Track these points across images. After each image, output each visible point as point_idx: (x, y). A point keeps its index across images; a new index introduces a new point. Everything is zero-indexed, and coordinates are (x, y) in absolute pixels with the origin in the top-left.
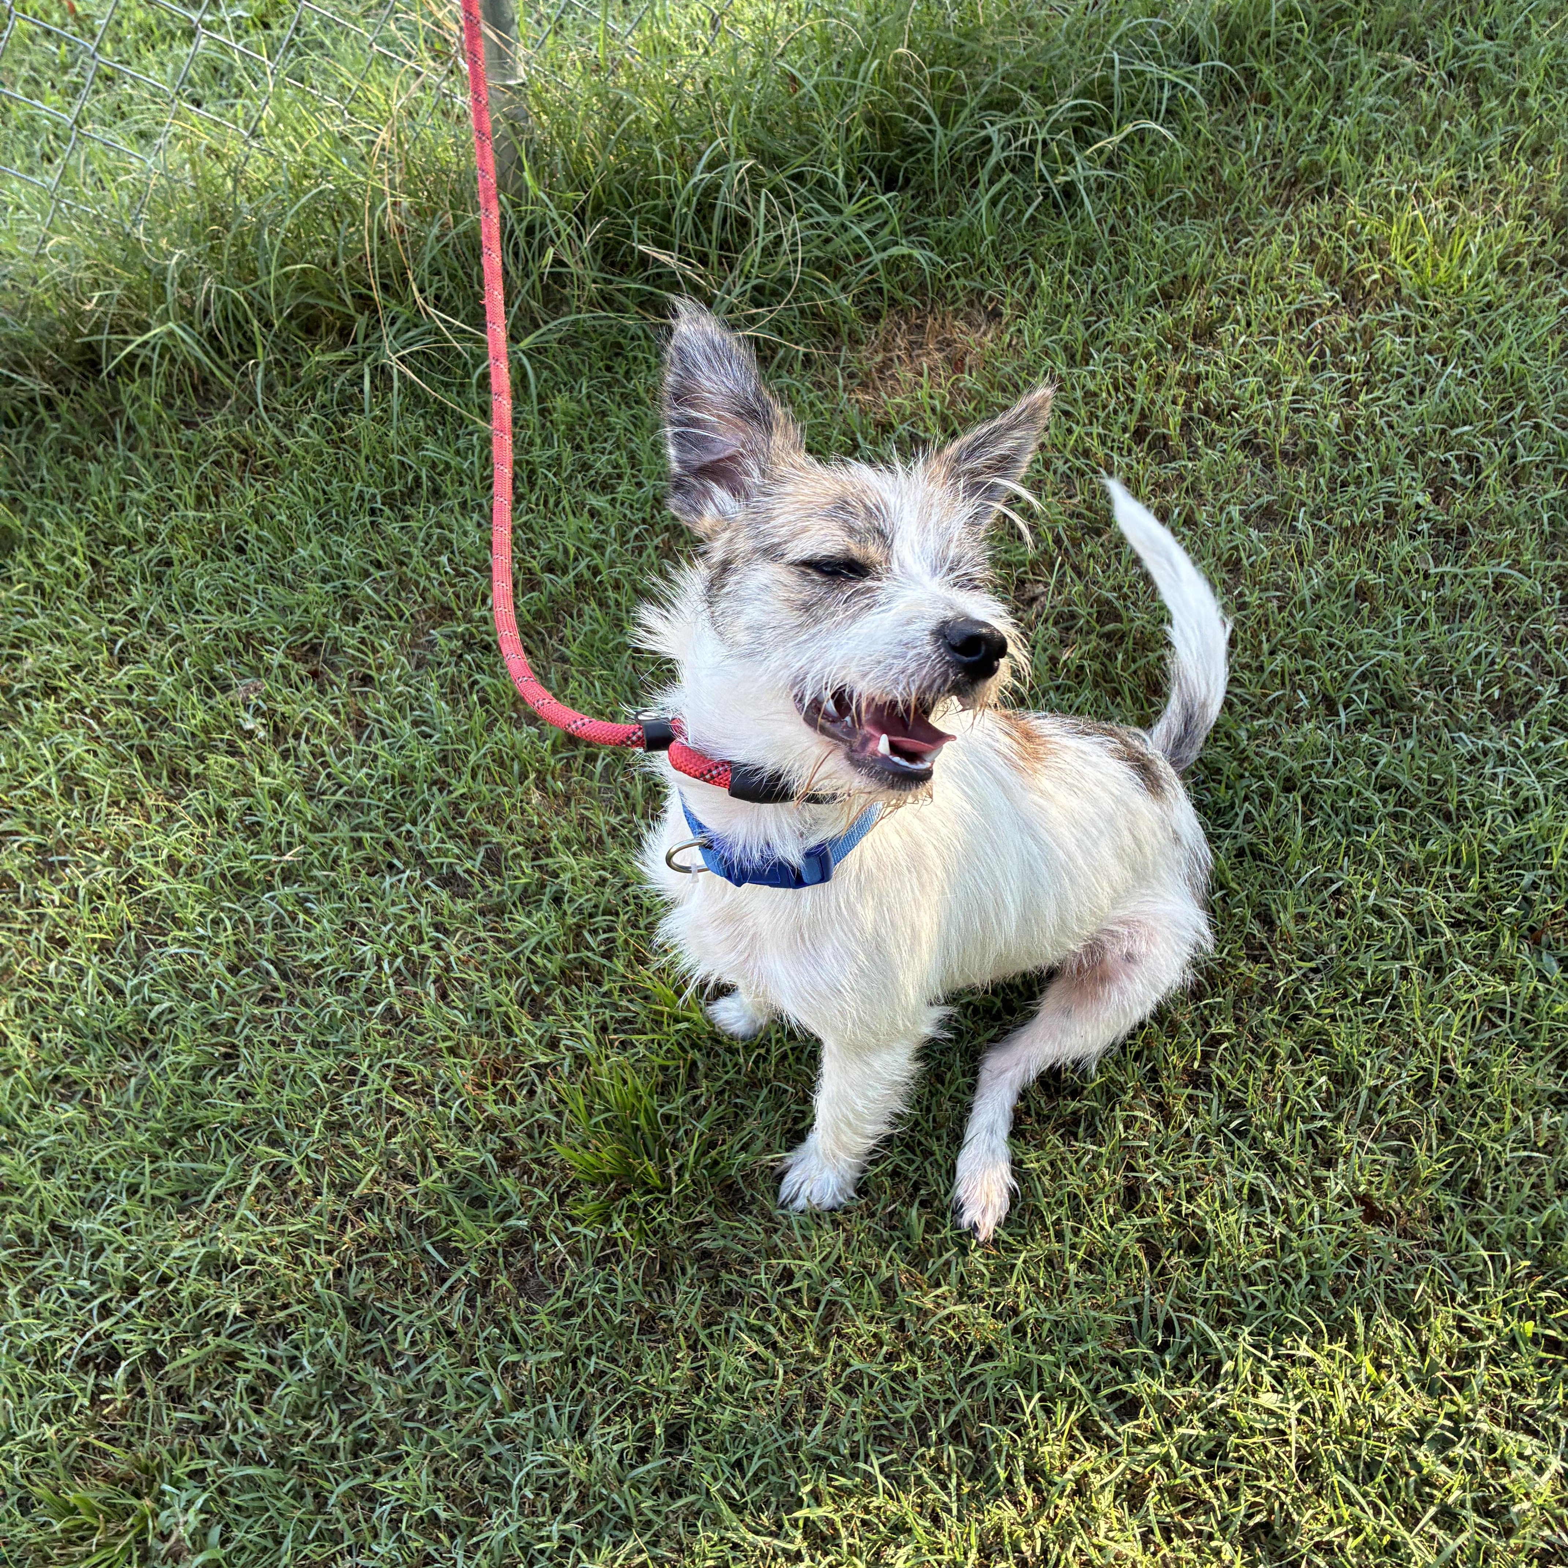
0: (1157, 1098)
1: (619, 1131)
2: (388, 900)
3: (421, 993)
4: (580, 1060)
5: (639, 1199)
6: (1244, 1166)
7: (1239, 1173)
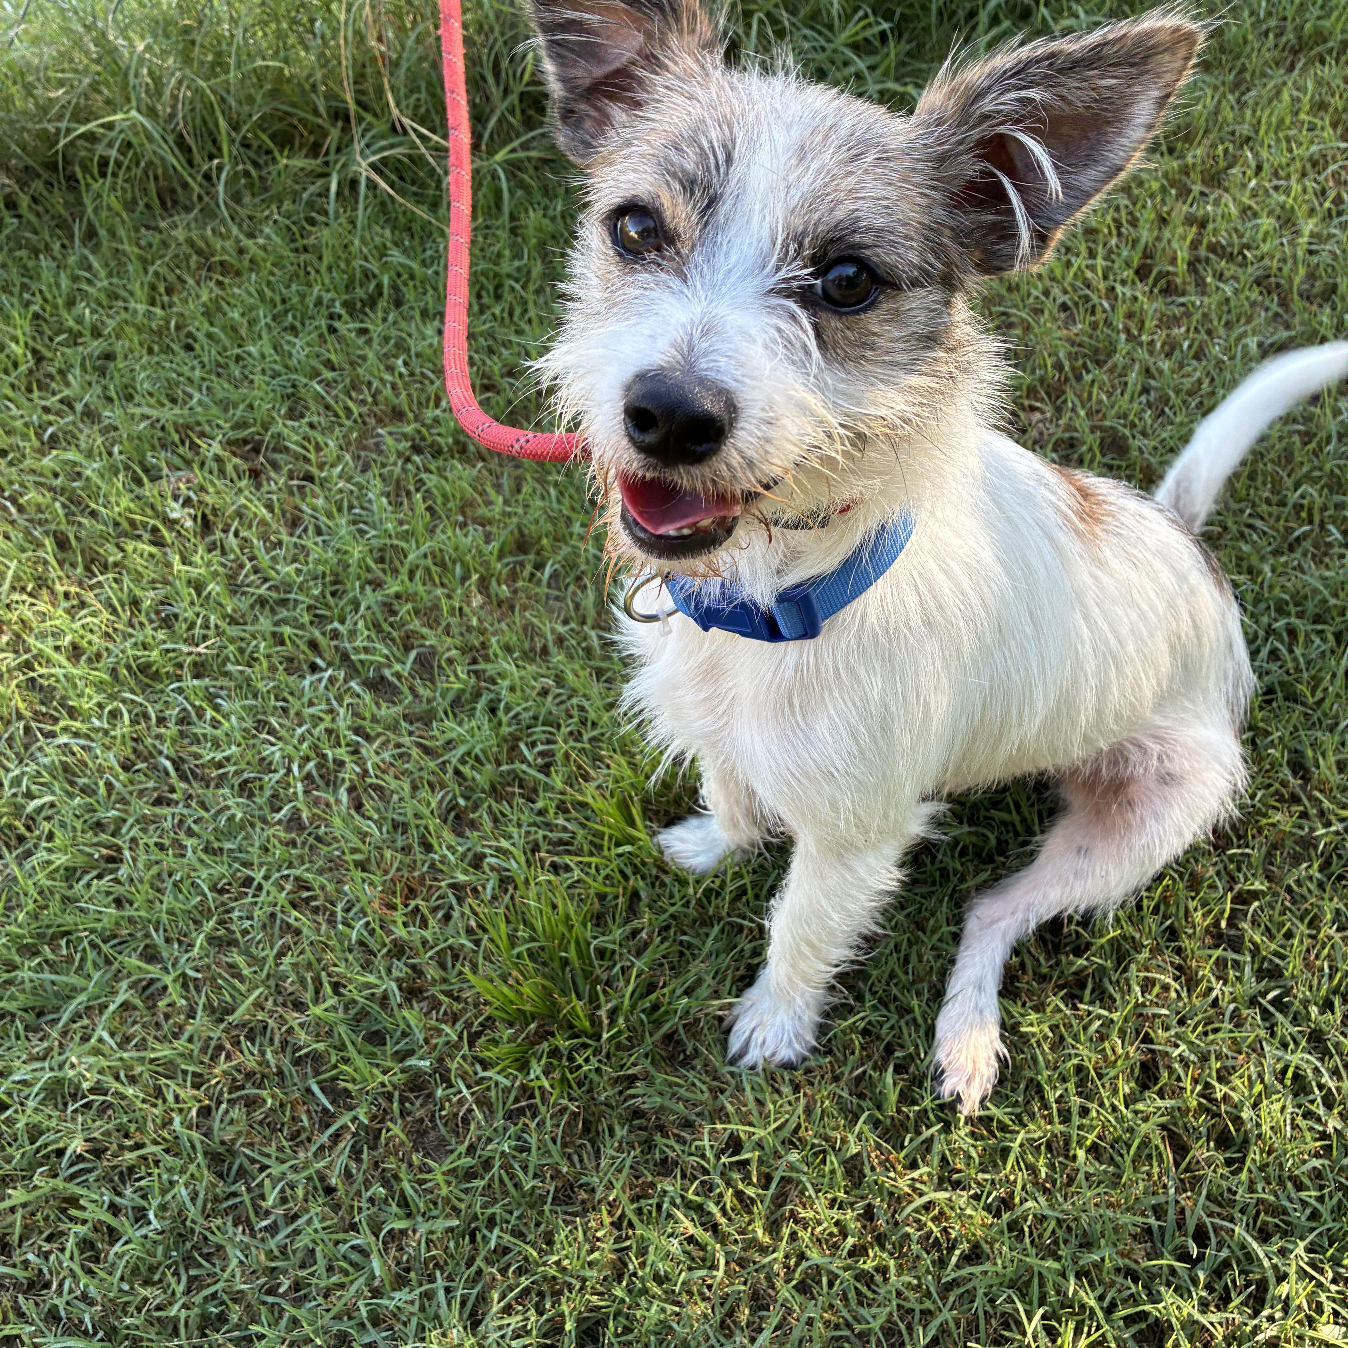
0: (1177, 960)
1: (544, 964)
2: (305, 700)
3: (332, 800)
4: (505, 881)
5: (563, 1043)
6: (1285, 1046)
7: (1280, 1053)
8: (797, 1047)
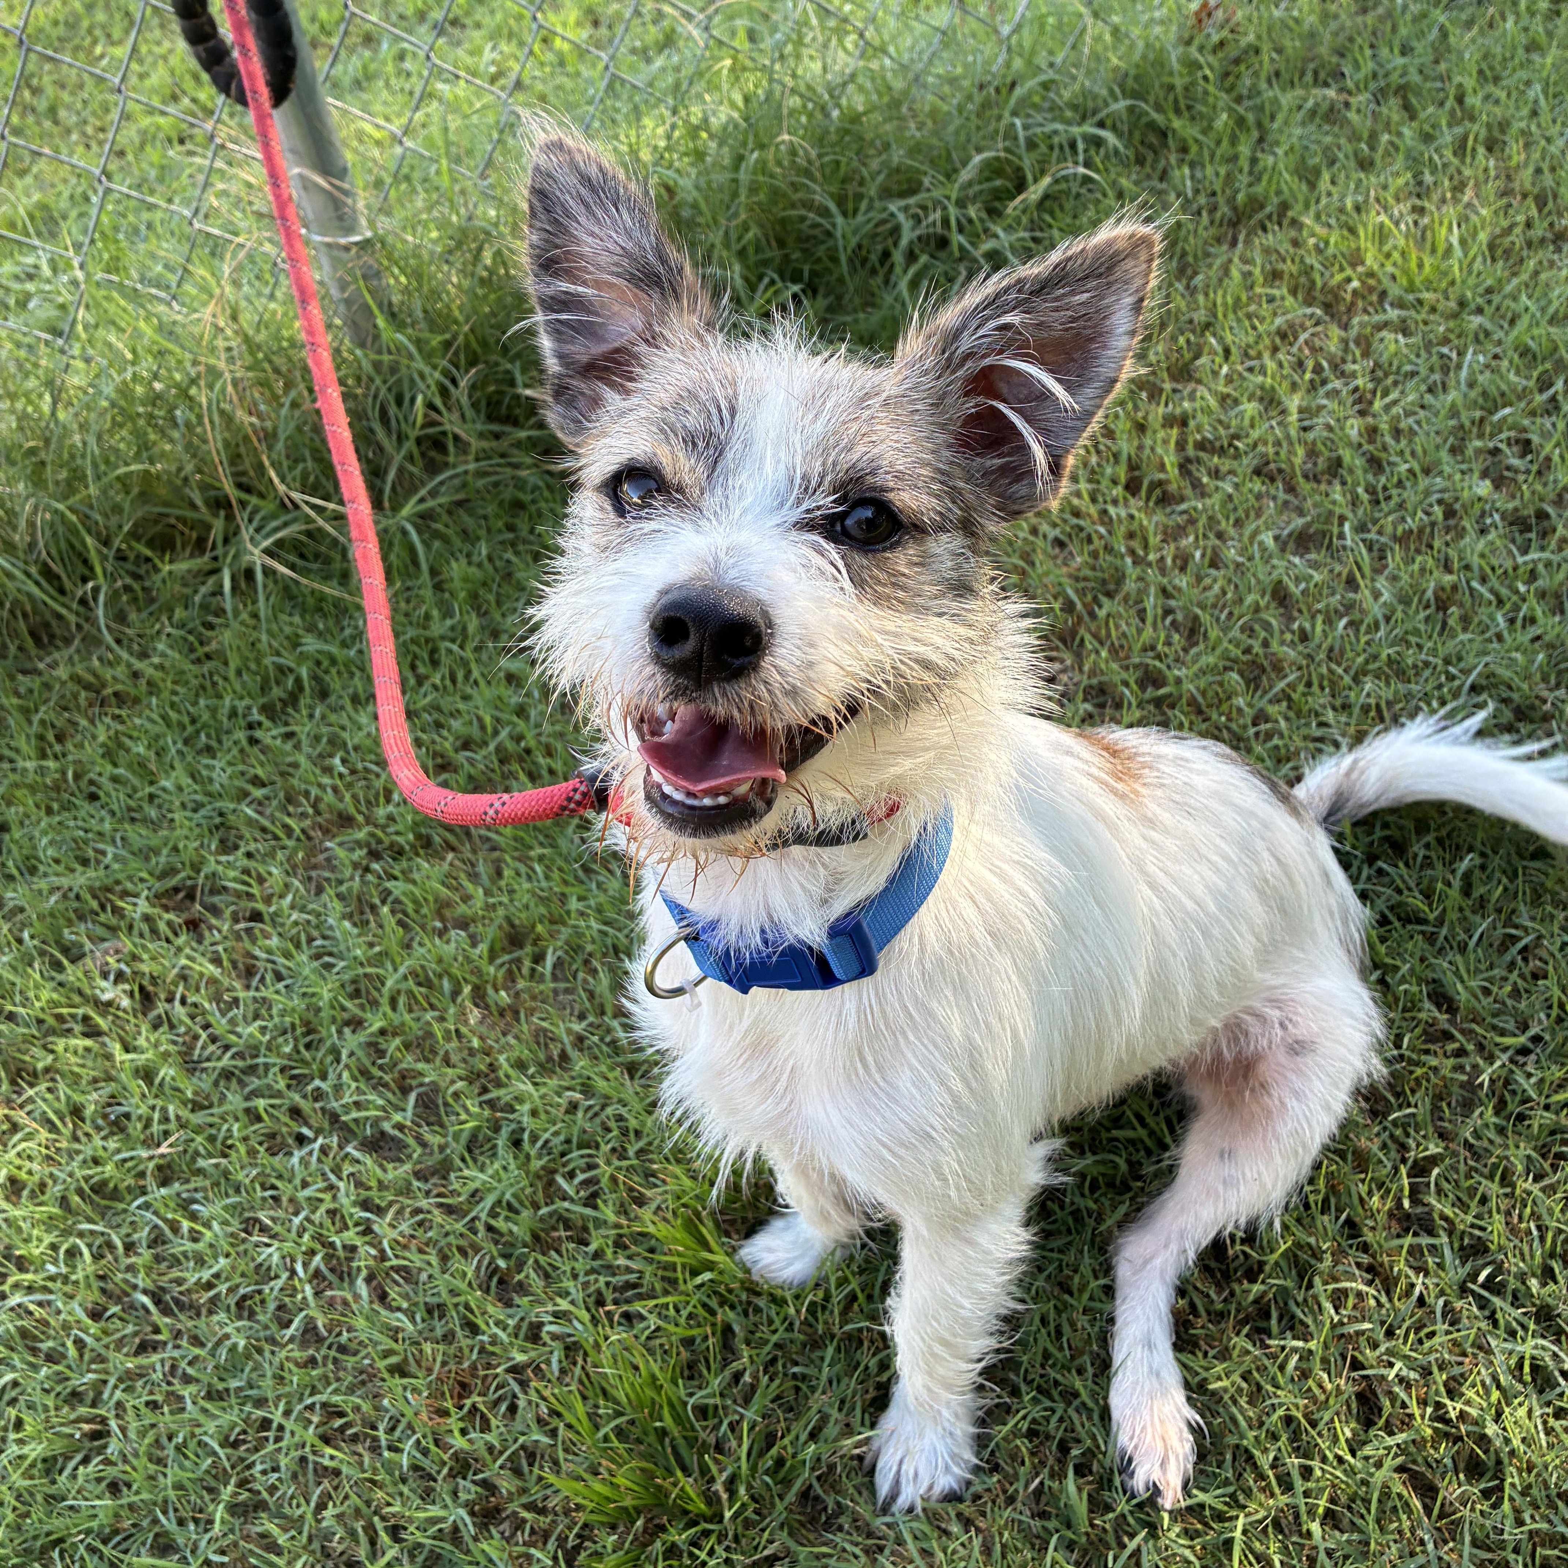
0: (1365, 1259)
1: (639, 1441)
2: (297, 1181)
3: (350, 1298)
4: (571, 1349)
5: (679, 1537)
6: (1513, 1334)
7: (1509, 1346)
8: (956, 1470)
